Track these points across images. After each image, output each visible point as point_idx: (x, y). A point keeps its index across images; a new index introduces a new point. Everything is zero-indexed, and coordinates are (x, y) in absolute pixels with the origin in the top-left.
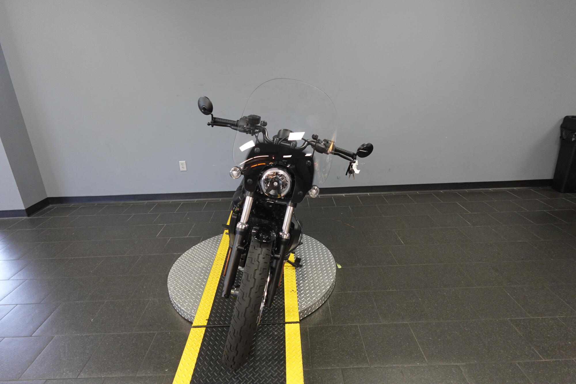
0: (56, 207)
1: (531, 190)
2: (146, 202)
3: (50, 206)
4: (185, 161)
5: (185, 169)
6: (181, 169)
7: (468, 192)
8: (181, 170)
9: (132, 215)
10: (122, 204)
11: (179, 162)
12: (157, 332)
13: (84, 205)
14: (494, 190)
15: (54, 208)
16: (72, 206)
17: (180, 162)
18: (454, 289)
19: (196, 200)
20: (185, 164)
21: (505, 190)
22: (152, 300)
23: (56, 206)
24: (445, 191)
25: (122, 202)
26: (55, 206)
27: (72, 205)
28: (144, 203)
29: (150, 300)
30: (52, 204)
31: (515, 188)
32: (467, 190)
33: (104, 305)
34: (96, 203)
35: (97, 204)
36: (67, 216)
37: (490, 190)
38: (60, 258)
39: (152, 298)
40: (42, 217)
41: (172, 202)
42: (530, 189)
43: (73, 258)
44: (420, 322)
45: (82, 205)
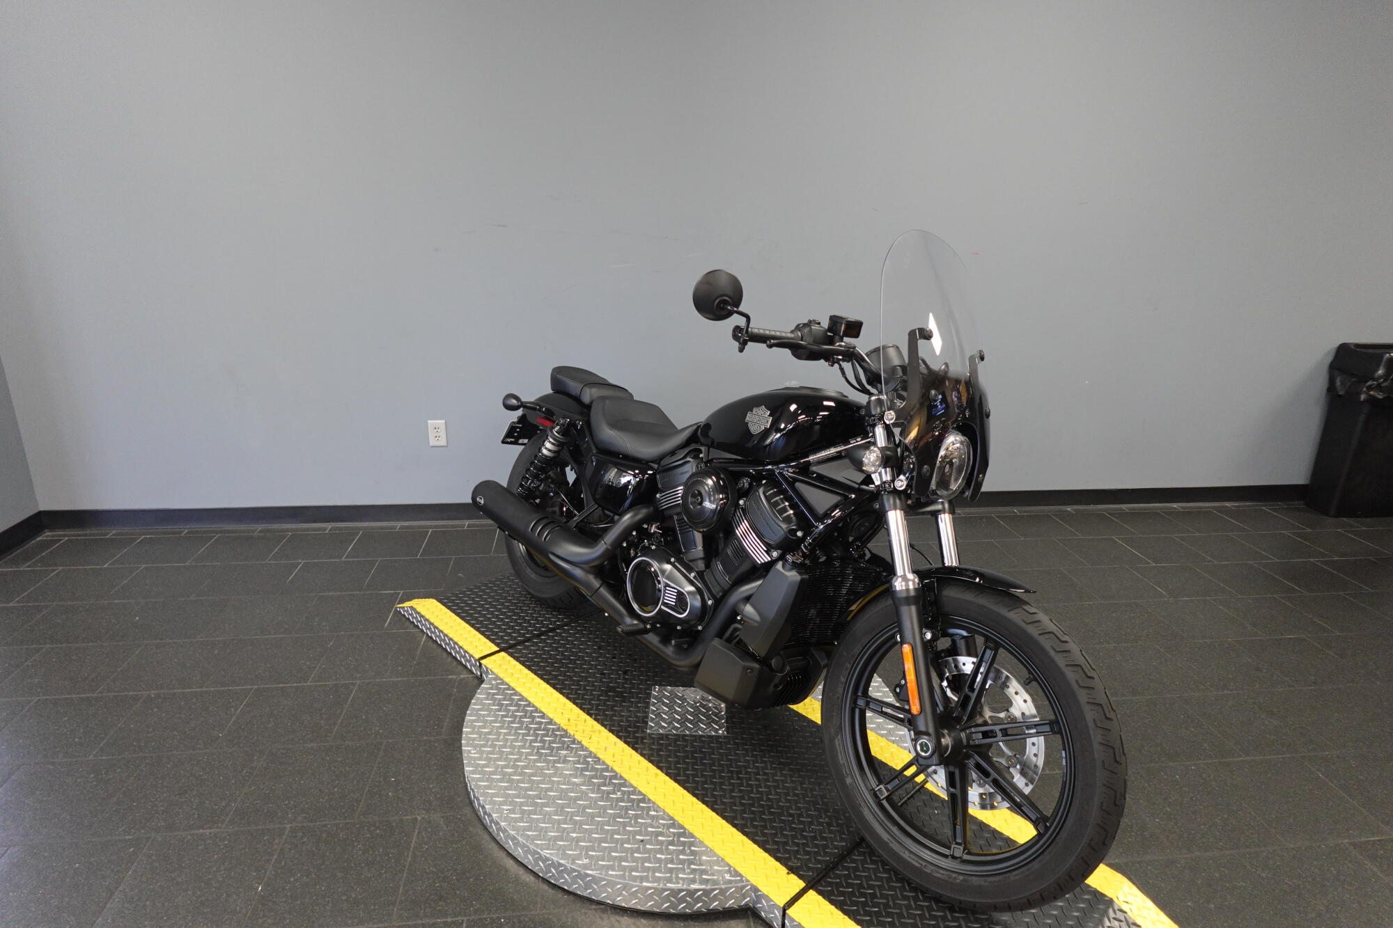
0: (67, 538)
1: (1264, 508)
2: (329, 526)
3: (47, 535)
4: (443, 421)
5: (443, 442)
6: (433, 442)
7: (1128, 511)
8: (431, 444)
9: (299, 564)
10: (261, 532)
11: (427, 422)
12: (465, 918)
13: (151, 534)
14: (1182, 508)
15: (60, 540)
16: (113, 535)
17: (429, 421)
18: (1195, 765)
19: (467, 523)
20: (443, 427)
21: (1209, 507)
22: (423, 818)
23: (65, 535)
24: (1076, 507)
25: (260, 527)
26: (60, 536)
27: (114, 532)
28: (325, 529)
29: (419, 818)
30: (51, 529)
31: (1228, 504)
32: (1125, 507)
33: (285, 837)
34: (185, 529)
35: (187, 531)
36: (105, 566)
37: (1176, 509)
38: (113, 694)
39: (424, 812)
40: (28, 567)
41: (402, 527)
42: (1262, 506)
43: (153, 693)
44: (1149, 857)
45: (144, 535)
